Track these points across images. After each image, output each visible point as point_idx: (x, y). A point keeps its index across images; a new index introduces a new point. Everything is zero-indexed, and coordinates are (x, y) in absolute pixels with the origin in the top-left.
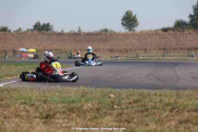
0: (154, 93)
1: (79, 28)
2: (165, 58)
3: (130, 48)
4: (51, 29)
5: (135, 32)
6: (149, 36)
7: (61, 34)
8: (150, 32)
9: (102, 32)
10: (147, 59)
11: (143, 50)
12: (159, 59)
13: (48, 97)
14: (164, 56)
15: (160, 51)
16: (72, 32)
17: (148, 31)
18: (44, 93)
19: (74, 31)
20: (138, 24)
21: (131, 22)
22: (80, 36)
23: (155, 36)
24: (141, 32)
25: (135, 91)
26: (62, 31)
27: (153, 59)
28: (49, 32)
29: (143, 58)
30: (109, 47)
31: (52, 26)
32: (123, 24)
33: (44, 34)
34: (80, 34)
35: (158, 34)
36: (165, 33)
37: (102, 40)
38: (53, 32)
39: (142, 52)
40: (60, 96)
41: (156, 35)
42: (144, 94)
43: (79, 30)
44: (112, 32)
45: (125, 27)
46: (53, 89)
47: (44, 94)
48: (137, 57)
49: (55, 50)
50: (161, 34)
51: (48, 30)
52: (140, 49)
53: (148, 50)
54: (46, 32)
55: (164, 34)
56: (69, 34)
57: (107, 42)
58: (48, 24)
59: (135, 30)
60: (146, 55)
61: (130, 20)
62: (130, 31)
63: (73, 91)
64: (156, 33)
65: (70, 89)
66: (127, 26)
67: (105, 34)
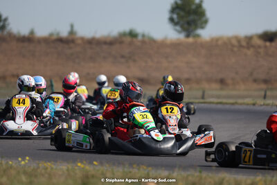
0: (249, 181)
1: (72, 26)
2: (269, 101)
3: (186, 76)
5: (199, 40)
6: (232, 51)
7: (29, 40)
8: (234, 42)
9: (124, 39)
10: (226, 104)
11: (216, 81)
12: (254, 104)
14: (265, 97)
15: (255, 86)
16: (55, 37)
17: (229, 39)
19: (58, 34)
20: (206, 22)
21: (192, 17)
22: (72, 45)
23: (245, 50)
24: (212, 40)
25: (204, 174)
26: (32, 33)
27: (241, 104)
29: (219, 100)
30: (139, 74)
31: (6, 19)
32: (171, 20)
34: (73, 41)
35: (253, 46)
36: (268, 44)
37: (123, 57)
38: (10, 34)
39: (215, 86)
41: (248, 48)
43: (72, 32)
44: (146, 39)
45: (178, 28)
46: (11, 167)
48: (203, 97)
49: (13, 76)
50: (259, 47)
52: (209, 80)
53: (229, 81)
55: (266, 47)
56: (46, 41)
57: (135, 61)
59: (198, 36)
60: (224, 93)
61: (189, 13)
62: (188, 36)
63: (60, 173)
64: (248, 43)
65: (52, 168)
66: (182, 27)
67: (131, 44)
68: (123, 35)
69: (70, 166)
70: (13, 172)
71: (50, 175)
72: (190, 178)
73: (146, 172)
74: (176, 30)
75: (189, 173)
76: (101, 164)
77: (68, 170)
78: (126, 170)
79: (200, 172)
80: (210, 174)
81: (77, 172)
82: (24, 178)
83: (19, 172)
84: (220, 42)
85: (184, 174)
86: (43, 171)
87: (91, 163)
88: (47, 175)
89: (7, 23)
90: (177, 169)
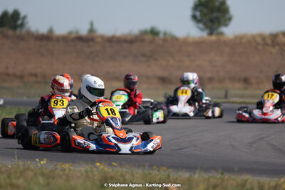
0: (273, 184)
1: (92, 24)
3: (208, 75)
4: (22, 25)
5: (222, 38)
6: (256, 49)
7: (47, 38)
8: (259, 40)
9: (146, 37)
11: (239, 80)
13: (18, 187)
16: (74, 35)
17: (254, 37)
18: (9, 177)
19: (77, 32)
20: (230, 19)
21: (215, 15)
22: (91, 43)
23: (270, 49)
24: (236, 37)
25: (226, 176)
26: (51, 31)
28: (18, 31)
29: (242, 100)
30: (160, 73)
31: (25, 17)
32: (194, 17)
33: (5, 36)
34: (92, 39)
35: (278, 44)
37: (144, 55)
38: (29, 33)
39: (237, 85)
40: (48, 184)
41: (273, 46)
42: (248, 186)
43: (91, 31)
44: (168, 37)
45: (201, 25)
46: (28, 168)
47: (8, 180)
48: (226, 97)
49: (31, 75)
50: (284, 45)
51: (15, 27)
52: (232, 79)
53: (254, 81)
54: (10, 32)
56: (65, 39)
57: (156, 60)
58: (16, 15)
59: (222, 34)
60: (247, 92)
61: (212, 10)
62: (211, 34)
63: (79, 175)
64: (273, 41)
65: (70, 170)
66: (205, 24)
67: (152, 42)
68: (144, 33)
69: (88, 167)
70: (30, 174)
71: (67, 176)
72: (212, 180)
73: (166, 174)
74: (199, 28)
75: (211, 175)
76: (121, 165)
77: (86, 172)
78: (145, 171)
79: (222, 174)
80: (233, 176)
81: (96, 173)
82: (41, 180)
83: (36, 174)
84: (244, 41)
85: (206, 176)
86: (61, 173)
87: (110, 164)
88: (64, 177)
89: (25, 21)
90: (198, 171)
